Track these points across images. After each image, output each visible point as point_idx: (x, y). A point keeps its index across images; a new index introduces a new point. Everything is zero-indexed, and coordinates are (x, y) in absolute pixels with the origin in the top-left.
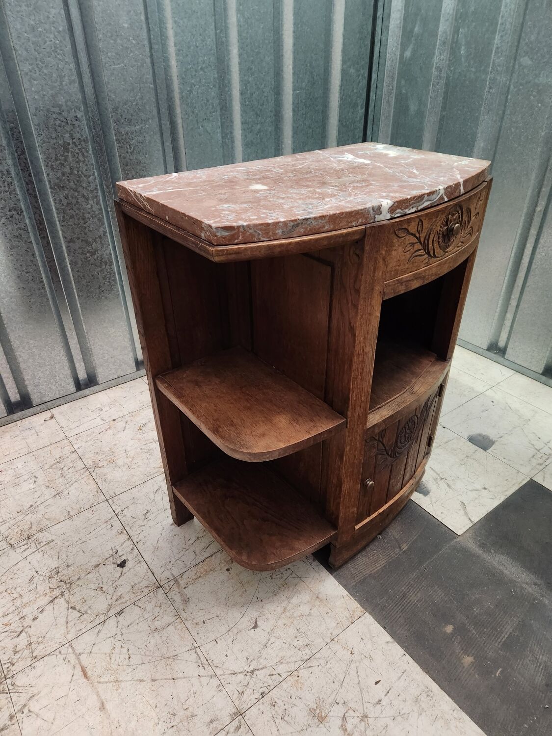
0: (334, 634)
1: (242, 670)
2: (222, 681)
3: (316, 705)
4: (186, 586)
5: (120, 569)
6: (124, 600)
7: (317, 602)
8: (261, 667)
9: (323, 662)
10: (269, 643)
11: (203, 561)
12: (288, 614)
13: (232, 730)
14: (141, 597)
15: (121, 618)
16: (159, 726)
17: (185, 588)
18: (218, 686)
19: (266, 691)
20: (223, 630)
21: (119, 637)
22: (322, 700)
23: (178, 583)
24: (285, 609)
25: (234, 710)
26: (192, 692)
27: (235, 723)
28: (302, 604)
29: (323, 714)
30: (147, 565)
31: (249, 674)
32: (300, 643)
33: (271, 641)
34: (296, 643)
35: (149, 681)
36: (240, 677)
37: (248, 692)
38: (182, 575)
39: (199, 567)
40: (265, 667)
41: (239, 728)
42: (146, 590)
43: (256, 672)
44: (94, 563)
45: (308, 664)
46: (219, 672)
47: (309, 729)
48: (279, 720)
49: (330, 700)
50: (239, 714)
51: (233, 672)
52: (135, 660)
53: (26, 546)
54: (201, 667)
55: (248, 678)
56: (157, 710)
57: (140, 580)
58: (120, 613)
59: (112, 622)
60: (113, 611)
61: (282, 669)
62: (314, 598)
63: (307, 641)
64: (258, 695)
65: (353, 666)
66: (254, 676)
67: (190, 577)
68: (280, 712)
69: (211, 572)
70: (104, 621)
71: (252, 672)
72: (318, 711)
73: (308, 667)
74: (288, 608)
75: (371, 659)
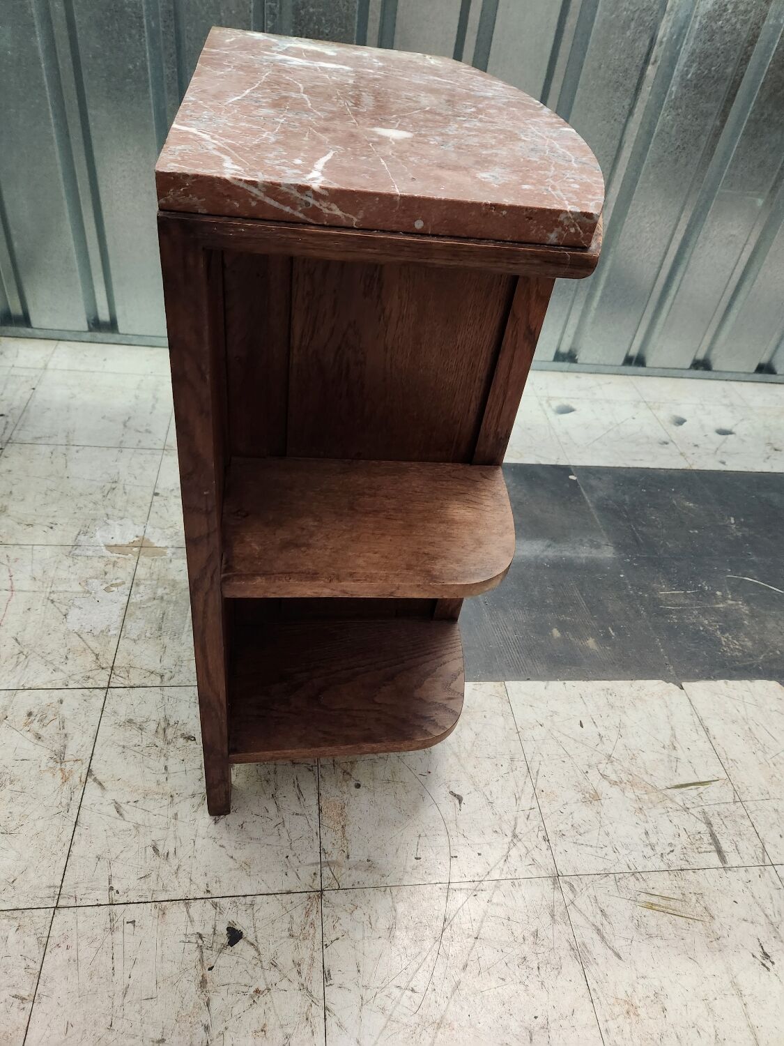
0: (513, 726)
1: (506, 846)
2: (509, 877)
3: (580, 793)
4: (345, 855)
5: (240, 945)
6: (308, 961)
8: (513, 823)
9: (538, 758)
10: (489, 797)
11: (320, 810)
12: (463, 755)
13: (571, 896)
14: (319, 931)
15: (336, 978)
16: (531, 987)
17: (348, 857)
18: (513, 885)
19: (543, 833)
20: (442, 840)
21: (369, 994)
22: (577, 784)
23: (333, 862)
24: (455, 754)
25: (550, 881)
26: (505, 921)
27: (566, 888)
29: (591, 792)
30: (267, 894)
31: (515, 841)
32: (506, 765)
33: (488, 793)
34: (504, 770)
35: (463, 974)
36: (514, 852)
37: (536, 854)
38: (322, 851)
39: (326, 821)
40: (516, 819)
41: (571, 886)
42: (313, 916)
43: (517, 831)
45: (534, 772)
46: (496, 875)
47: (602, 815)
48: (581, 840)
49: (581, 777)
50: (556, 877)
51: (504, 858)
52: (420, 983)
54: (479, 893)
55: (519, 844)
56: (508, 979)
57: (287, 919)
58: (327, 975)
59: (334, 996)
60: (317, 987)
61: (526, 802)
63: (508, 757)
64: (544, 846)
65: (555, 734)
66: (520, 836)
67: (334, 842)
68: (573, 833)
69: (346, 810)
70: (326, 1008)
71: (515, 836)
72: (587, 795)
73: (537, 775)
74: (457, 751)
75: (556, 713)
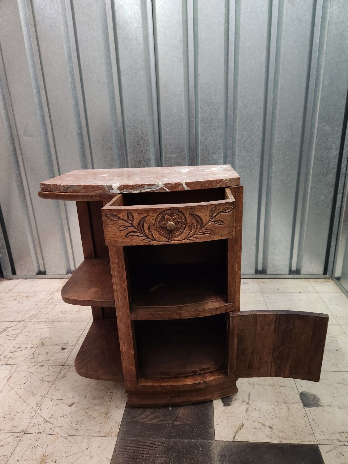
0: (92, 434)
1: (45, 418)
2: (35, 416)
3: (48, 455)
4: (70, 371)
5: (61, 350)
6: (48, 362)
7: (104, 416)
8: (52, 422)
9: (73, 441)
10: (66, 416)
12: (87, 411)
13: (15, 436)
14: (54, 365)
15: (39, 368)
16: (2, 413)
18: (32, 416)
19: (42, 433)
20: (60, 397)
21: (31, 374)
22: (53, 455)
23: (70, 368)
24: (89, 408)
25: (25, 430)
26: (23, 411)
27: (19, 435)
28: (97, 411)
29: (46, 461)
30: (70, 355)
31: (45, 421)
32: (76, 426)
33: (68, 416)
34: (74, 425)
35: (19, 396)
36: (42, 419)
37: (37, 427)
40: (53, 424)
41: (17, 437)
42: (58, 363)
43: (48, 423)
44: (57, 343)
46: (39, 412)
47: (34, 461)
48: (31, 447)
49: (55, 458)
50: (24, 432)
51: (42, 416)
52: (24, 386)
53: (49, 324)
54: (36, 405)
55: (44, 422)
56: (9, 408)
57: (61, 358)
58: (42, 366)
59: (36, 367)
60: (41, 364)
61: (57, 430)
62: (105, 413)
63: (79, 428)
64: (37, 432)
65: (81, 454)
66: (46, 424)
68: (35, 445)
70: (35, 365)
71: (47, 422)
72: (45, 458)
73: (65, 438)
74: (90, 409)
75: (91, 458)
